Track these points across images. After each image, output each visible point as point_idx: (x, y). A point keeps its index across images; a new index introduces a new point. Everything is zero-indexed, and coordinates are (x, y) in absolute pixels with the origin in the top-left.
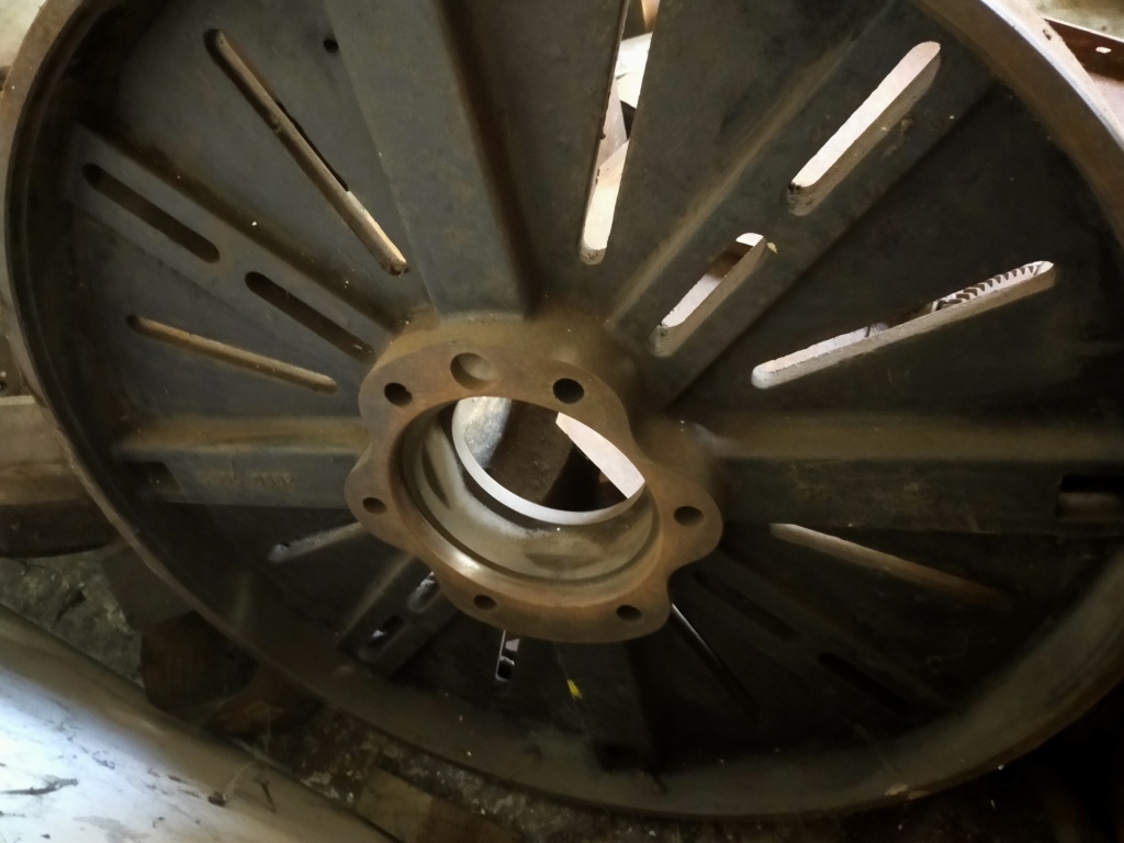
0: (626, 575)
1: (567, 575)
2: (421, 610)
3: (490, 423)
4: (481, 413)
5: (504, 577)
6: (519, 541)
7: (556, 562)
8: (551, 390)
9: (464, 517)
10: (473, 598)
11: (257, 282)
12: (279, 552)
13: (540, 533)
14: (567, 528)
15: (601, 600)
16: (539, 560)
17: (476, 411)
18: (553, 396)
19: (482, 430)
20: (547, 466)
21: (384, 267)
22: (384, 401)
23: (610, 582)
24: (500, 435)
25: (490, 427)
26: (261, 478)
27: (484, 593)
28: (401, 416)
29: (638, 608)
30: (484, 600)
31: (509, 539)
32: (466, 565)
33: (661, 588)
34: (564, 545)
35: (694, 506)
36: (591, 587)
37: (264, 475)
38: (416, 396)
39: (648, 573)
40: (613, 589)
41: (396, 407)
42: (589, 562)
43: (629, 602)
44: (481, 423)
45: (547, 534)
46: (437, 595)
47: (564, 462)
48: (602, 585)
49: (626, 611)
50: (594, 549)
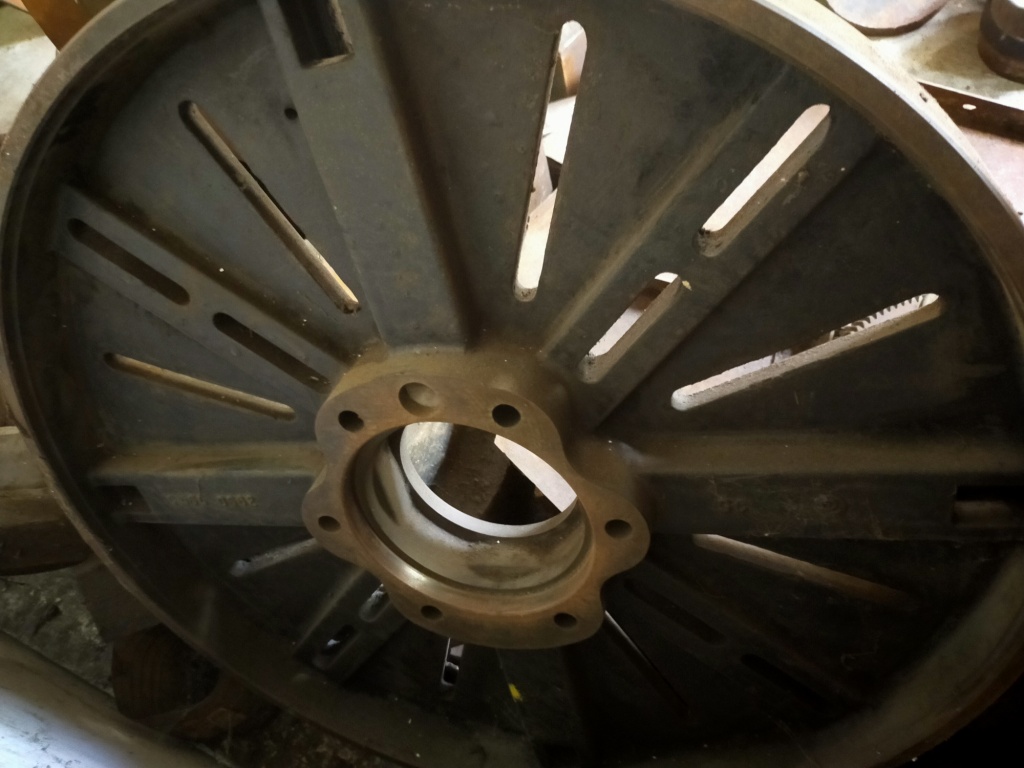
0: (561, 584)
1: (507, 585)
2: (371, 620)
3: (434, 444)
4: (426, 436)
5: (450, 588)
6: (462, 553)
7: (496, 573)
8: (491, 415)
9: (410, 531)
10: (420, 608)
11: (223, 321)
12: (241, 567)
13: (482, 546)
14: (506, 540)
15: (539, 608)
16: (480, 570)
17: (421, 433)
18: (492, 420)
19: (427, 451)
20: (487, 483)
21: (338, 307)
22: (338, 428)
23: (547, 591)
24: (443, 455)
25: (434, 447)
26: (225, 499)
27: (429, 604)
28: (354, 440)
29: (574, 615)
30: (430, 610)
31: (453, 552)
32: (414, 577)
33: (595, 596)
34: (504, 557)
35: (623, 519)
36: (530, 595)
37: (228, 497)
38: (367, 422)
39: (582, 582)
40: (550, 598)
41: (349, 433)
42: (527, 573)
43: (565, 610)
44: (426, 444)
45: (488, 546)
46: (386, 606)
47: (503, 478)
48: (539, 594)
49: (563, 619)
50: (532, 561)
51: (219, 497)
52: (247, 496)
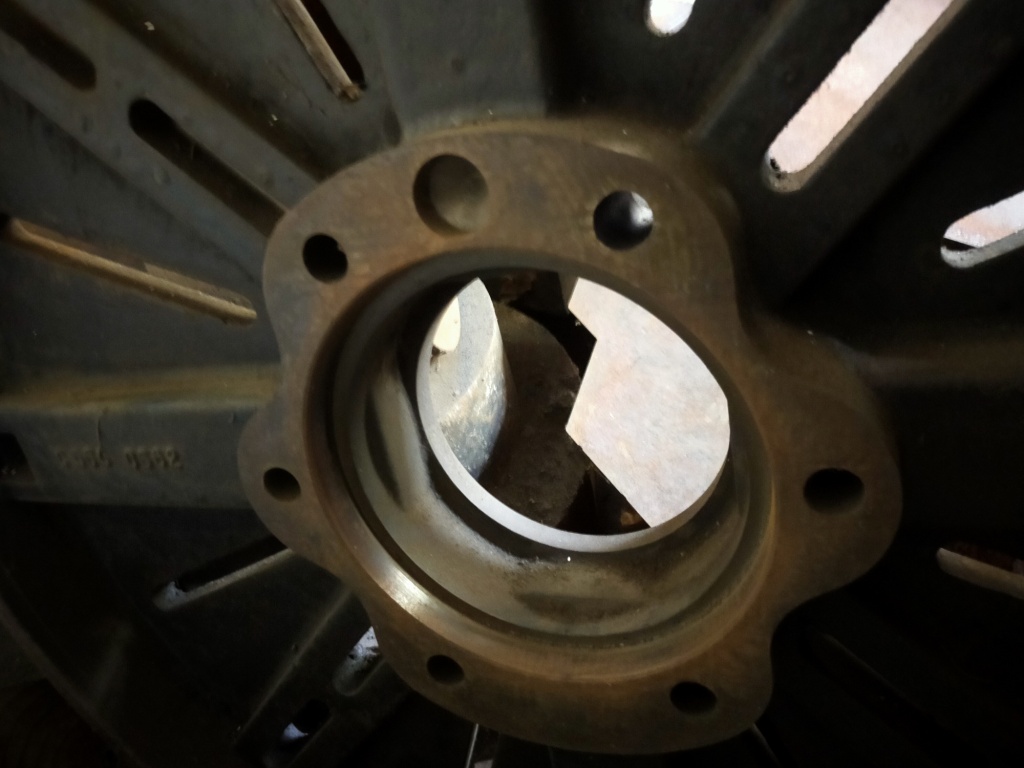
0: (689, 627)
1: (583, 629)
3: (474, 434)
4: (463, 414)
5: (480, 627)
6: (506, 574)
7: (564, 608)
8: (590, 221)
9: (423, 524)
10: (426, 660)
11: (149, 120)
13: (539, 565)
14: (581, 557)
15: (641, 672)
16: (537, 603)
18: (592, 234)
19: (463, 442)
20: (547, 505)
22: (302, 274)
23: (658, 641)
27: (444, 653)
28: (329, 300)
29: (711, 688)
30: (445, 665)
31: (489, 568)
32: (408, 594)
33: (759, 647)
34: (578, 582)
35: (848, 467)
36: (625, 649)
37: (140, 450)
38: (354, 257)
40: (665, 652)
41: (319, 285)
42: (620, 609)
43: (695, 676)
45: (551, 566)
48: (641, 647)
49: (689, 695)
50: (629, 590)
51: (127, 450)
52: (168, 449)
